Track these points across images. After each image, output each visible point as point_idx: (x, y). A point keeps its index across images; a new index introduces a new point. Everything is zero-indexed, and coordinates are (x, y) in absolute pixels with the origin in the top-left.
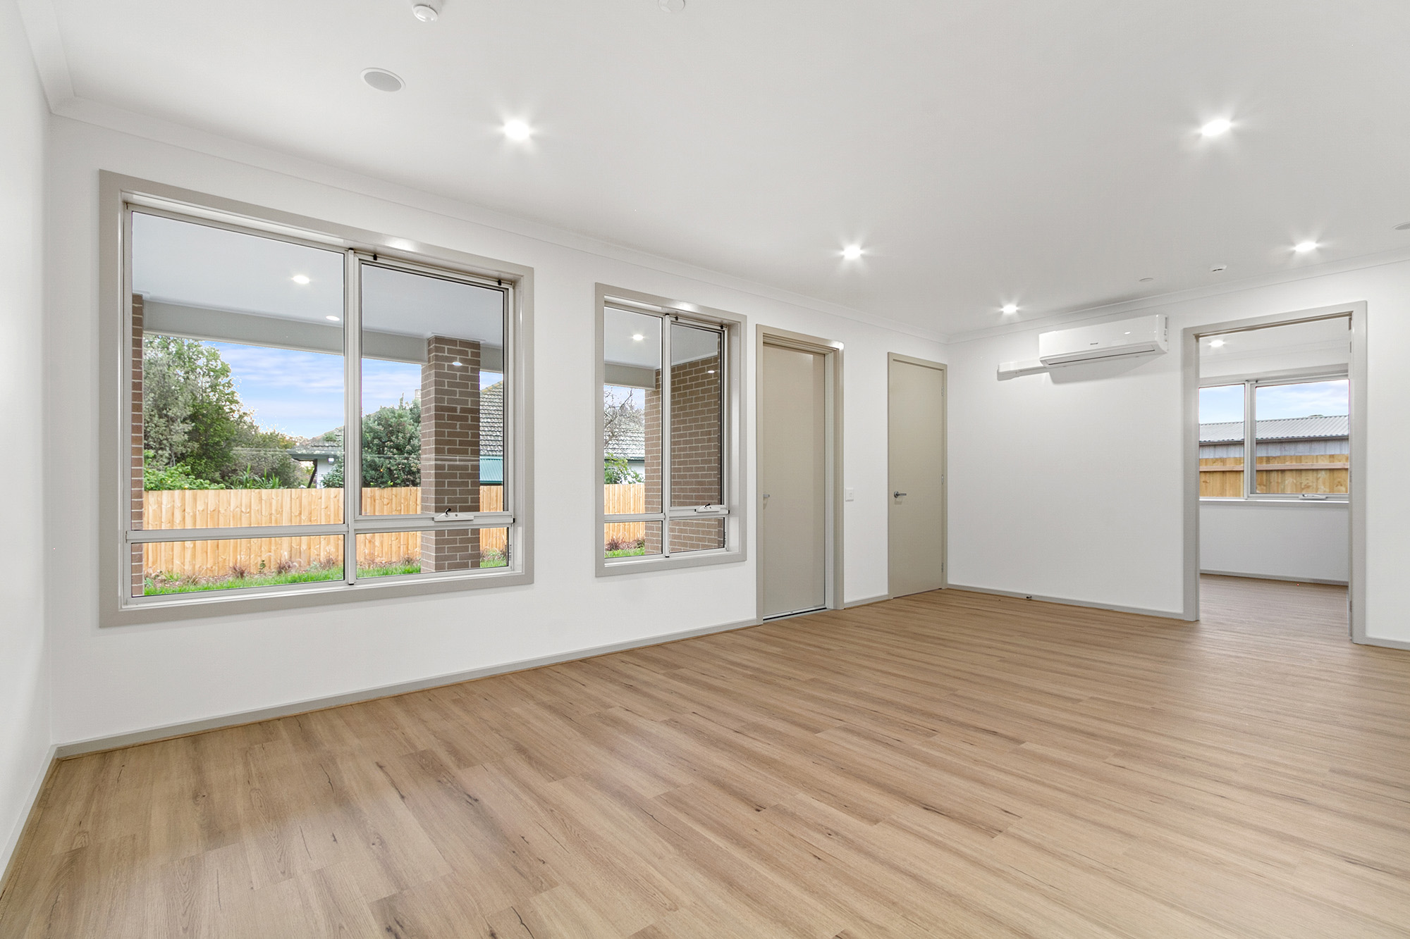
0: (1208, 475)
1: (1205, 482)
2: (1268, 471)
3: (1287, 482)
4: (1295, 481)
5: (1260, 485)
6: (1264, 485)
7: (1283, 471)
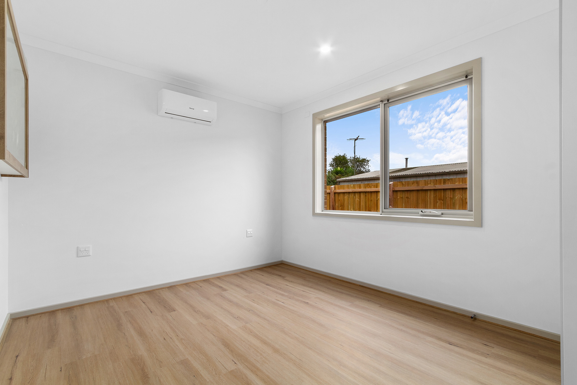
0: (409, 192)
1: (407, 198)
2: (445, 190)
3: (456, 198)
4: (461, 197)
5: (440, 199)
6: (442, 200)
7: (454, 189)
